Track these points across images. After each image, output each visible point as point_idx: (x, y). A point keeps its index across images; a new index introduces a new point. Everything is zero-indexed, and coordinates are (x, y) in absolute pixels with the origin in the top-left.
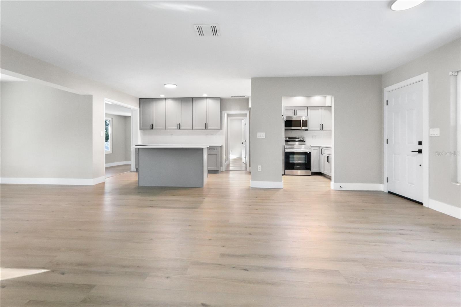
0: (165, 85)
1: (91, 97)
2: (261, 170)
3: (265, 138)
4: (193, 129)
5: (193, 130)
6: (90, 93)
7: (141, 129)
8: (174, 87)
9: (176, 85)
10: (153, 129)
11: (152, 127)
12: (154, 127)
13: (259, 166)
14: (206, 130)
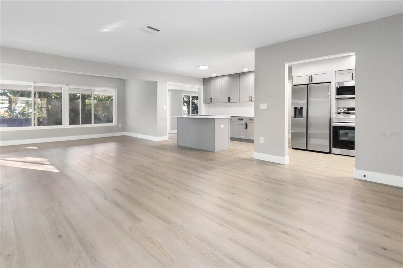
0: (199, 67)
1: (156, 83)
2: (263, 143)
3: (267, 109)
4: (240, 101)
5: (240, 103)
6: (155, 80)
7: (204, 103)
8: (207, 68)
9: (208, 66)
10: (212, 103)
11: (211, 101)
12: (212, 101)
13: (261, 138)
14: (251, 102)
